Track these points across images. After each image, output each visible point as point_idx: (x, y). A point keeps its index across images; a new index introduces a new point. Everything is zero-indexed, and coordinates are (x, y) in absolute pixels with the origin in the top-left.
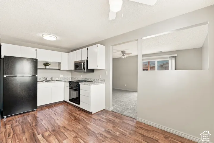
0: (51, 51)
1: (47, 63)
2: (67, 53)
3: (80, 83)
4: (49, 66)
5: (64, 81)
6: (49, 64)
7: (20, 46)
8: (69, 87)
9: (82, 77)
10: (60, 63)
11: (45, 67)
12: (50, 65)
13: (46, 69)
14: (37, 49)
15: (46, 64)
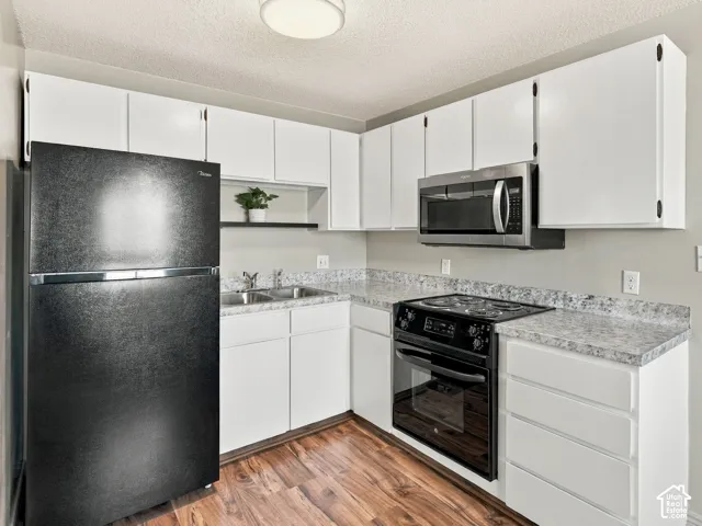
0: (280, 121)
1: (256, 193)
2: (356, 137)
3: (499, 328)
4: (262, 207)
5: (353, 298)
6: (265, 195)
7: (123, 92)
8: (397, 340)
9: (447, 270)
10: (317, 193)
11: (247, 213)
12: (268, 202)
13: (248, 224)
14: (212, 110)
15: (252, 198)
